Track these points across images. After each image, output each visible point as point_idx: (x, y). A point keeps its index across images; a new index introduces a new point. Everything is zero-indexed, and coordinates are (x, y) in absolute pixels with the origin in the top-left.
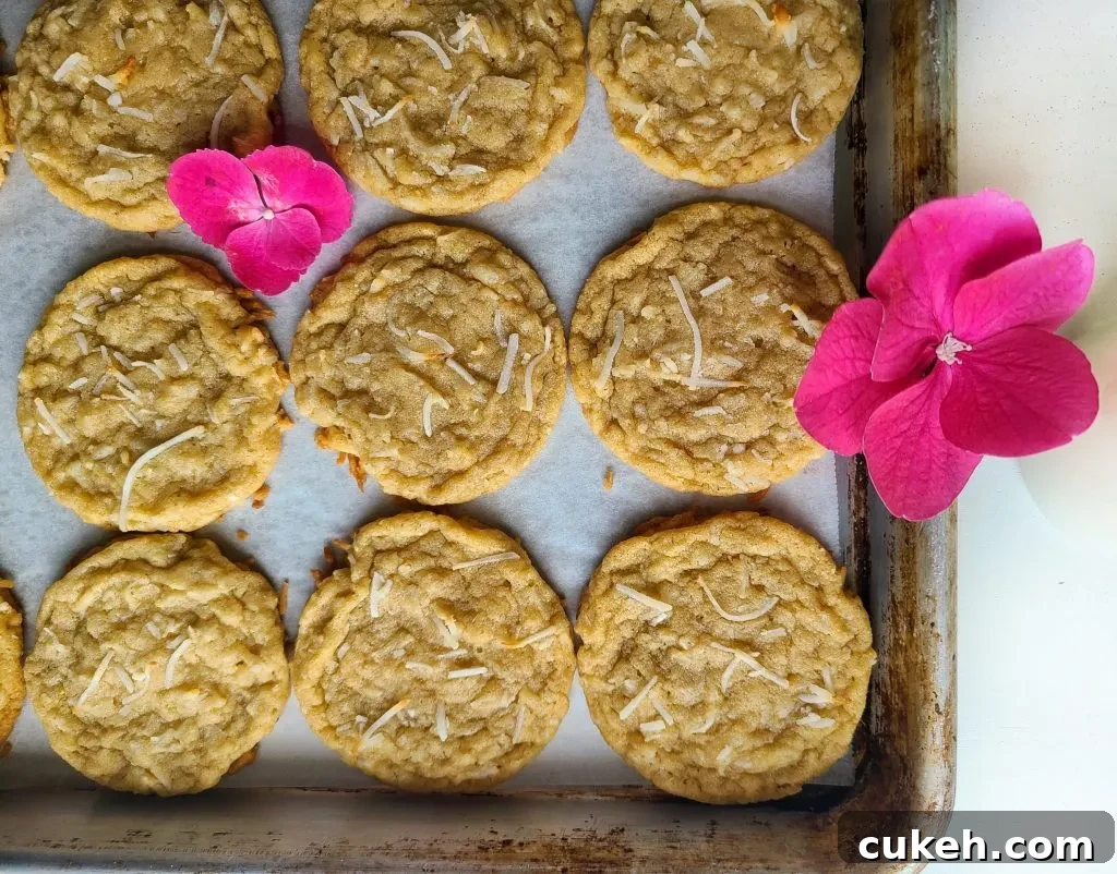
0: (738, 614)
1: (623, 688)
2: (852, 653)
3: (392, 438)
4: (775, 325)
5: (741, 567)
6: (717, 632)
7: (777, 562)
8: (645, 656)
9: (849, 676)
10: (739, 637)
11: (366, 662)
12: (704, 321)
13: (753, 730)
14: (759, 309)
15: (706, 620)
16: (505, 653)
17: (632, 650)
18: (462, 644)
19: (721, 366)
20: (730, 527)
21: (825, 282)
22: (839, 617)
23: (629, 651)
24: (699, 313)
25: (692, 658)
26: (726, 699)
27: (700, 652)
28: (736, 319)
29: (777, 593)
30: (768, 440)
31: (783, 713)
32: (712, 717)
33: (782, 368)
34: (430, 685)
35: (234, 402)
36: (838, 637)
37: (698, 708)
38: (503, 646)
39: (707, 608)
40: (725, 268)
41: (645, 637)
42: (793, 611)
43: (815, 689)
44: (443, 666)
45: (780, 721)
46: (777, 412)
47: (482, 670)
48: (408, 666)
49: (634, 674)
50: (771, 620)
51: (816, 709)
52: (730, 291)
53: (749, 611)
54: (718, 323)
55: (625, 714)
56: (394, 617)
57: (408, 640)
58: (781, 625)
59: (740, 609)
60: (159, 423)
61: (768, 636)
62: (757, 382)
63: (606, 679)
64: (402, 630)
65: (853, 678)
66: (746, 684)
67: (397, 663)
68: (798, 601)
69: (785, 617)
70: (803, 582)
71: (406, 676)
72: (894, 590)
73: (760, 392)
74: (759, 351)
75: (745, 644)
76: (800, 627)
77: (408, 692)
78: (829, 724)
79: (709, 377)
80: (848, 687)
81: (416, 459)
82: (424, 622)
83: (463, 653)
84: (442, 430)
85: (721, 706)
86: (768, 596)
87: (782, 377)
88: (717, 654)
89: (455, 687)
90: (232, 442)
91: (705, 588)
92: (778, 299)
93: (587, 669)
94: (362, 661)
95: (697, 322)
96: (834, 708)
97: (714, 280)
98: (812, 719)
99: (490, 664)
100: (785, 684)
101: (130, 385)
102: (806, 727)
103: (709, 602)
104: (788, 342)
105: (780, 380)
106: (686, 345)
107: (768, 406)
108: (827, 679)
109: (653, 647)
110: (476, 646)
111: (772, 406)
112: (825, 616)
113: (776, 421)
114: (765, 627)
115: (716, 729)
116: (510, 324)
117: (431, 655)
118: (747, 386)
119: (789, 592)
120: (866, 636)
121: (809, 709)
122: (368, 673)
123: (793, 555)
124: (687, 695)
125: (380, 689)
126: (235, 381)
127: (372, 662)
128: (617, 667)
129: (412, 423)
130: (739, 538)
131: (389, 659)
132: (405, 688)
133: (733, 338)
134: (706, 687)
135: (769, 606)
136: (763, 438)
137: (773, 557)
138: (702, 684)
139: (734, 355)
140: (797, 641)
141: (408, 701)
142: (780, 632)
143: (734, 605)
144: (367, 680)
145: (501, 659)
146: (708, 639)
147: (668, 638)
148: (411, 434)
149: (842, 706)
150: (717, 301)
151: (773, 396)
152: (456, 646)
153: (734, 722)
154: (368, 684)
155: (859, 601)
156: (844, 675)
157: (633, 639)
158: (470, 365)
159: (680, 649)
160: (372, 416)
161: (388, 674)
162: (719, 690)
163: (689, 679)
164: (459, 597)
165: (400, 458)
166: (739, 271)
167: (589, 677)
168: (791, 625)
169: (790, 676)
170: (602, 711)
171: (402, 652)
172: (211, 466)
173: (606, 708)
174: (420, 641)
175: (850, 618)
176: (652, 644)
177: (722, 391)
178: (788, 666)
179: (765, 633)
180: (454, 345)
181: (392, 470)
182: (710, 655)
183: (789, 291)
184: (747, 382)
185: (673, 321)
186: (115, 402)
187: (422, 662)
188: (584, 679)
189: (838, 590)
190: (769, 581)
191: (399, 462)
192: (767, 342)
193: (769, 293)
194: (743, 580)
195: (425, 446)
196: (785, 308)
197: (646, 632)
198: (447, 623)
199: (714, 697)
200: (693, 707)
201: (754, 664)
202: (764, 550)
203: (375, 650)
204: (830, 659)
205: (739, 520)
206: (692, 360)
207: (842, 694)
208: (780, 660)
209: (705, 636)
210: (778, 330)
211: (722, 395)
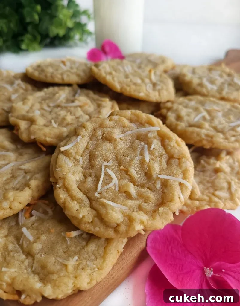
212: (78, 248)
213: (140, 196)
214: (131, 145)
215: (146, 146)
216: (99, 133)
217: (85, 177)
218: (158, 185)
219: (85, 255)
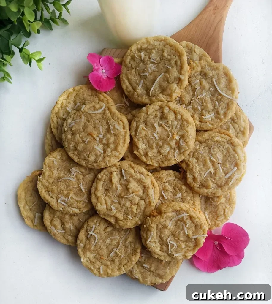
35: (207, 70)
60: (211, 89)
90: (217, 71)
101: (201, 95)
126: (202, 70)
172: (223, 78)
186: (205, 99)
212: (168, 264)
213: (187, 246)
214: (177, 224)
215: (184, 225)
216: (160, 226)
217: (161, 245)
218: (194, 240)
219: (171, 266)
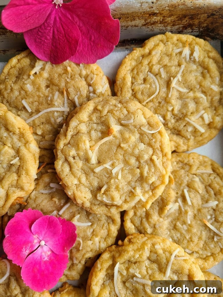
0: (156, 88)
1: (191, 132)
2: (167, 41)
3: (91, 240)
4: (39, 81)
5: (137, 88)
6: (164, 95)
7: (133, 74)
8: (177, 124)
9: (176, 42)
10: (165, 86)
11: (191, 241)
12: (40, 109)
13: (203, 78)
14: (34, 87)
15: (160, 100)
16: (176, 182)
17: (175, 130)
18: (176, 201)
19: (58, 100)
20: (121, 94)
21: (21, 64)
22: (153, 48)
23: (176, 131)
24: (38, 111)
25: (176, 105)
26: (191, 90)
27: (173, 102)
28: (39, 97)
29: (146, 72)
30: (86, 78)
31: (194, 67)
32: (200, 95)
33: (56, 76)
34: (196, 212)
36: (161, 47)
37: (196, 101)
38: (174, 184)
39: (155, 100)
40: (19, 104)
41: (170, 125)
42: (153, 65)
43: (183, 55)
44: (187, 208)
45: (198, 68)
46: (74, 75)
47: (186, 191)
48: (189, 222)
49: (185, 128)
50: (157, 74)
51: (191, 54)
52: (27, 100)
53: (155, 83)
54: (40, 103)
55: (202, 130)
56: (170, 231)
57: (179, 224)
58: (159, 70)
59: (154, 86)
61: (164, 75)
62: (63, 84)
63: (189, 140)
64: (175, 228)
65: (177, 40)
66: (184, 82)
67: (189, 228)
68: (149, 64)
69: (156, 68)
70: (141, 63)
71: (194, 223)
72: (140, 25)
73: (67, 83)
74: (51, 86)
75: (168, 84)
76: (159, 63)
77: (201, 220)
78: (197, 48)
79: (64, 104)
80: (181, 42)
81: (100, 230)
82: (170, 219)
83: (180, 200)
84: (89, 218)
85: (195, 92)
86: (148, 76)
87: (60, 75)
88: (174, 95)
89: (194, 201)
91: (147, 101)
92: (29, 80)
93: (185, 148)
94: (191, 243)
95: (42, 111)
96: (190, 47)
97: (24, 108)
98: (196, 55)
99: (182, 188)
100: (183, 67)
102: (199, 57)
103: (153, 99)
104: (46, 75)
105: (61, 76)
106: (51, 115)
107: (72, 79)
108: (178, 50)
109: (173, 121)
110: (176, 195)
111: (72, 78)
112: (153, 53)
113: (78, 76)
114: (160, 76)
115: (204, 92)
116: (46, 186)
117: (183, 214)
118: (65, 89)
119: (145, 68)
120: (160, 37)
121: (192, 57)
122: (196, 239)
123: (130, 68)
124: (192, 106)
125: (201, 232)
127: (191, 238)
128: (183, 135)
129: (85, 231)
130: (125, 90)
131: (188, 231)
132: (199, 222)
133: (47, 97)
134: (187, 98)
135: (152, 75)
136: (86, 80)
137: (132, 75)
138: (186, 100)
139: (53, 95)
140: (165, 63)
141: (204, 220)
142: (162, 70)
143: (152, 89)
144: (199, 239)
145: (179, 184)
146: (168, 99)
147: (169, 115)
148: (89, 232)
149: (189, 44)
150: (33, 105)
151: (68, 78)
152: (177, 204)
153: (201, 86)
154: (200, 238)
155: (146, 41)
156: (177, 44)
157: (171, 130)
158: (62, 205)
159: (173, 110)
160: (81, 248)
161: (195, 230)
162: (188, 93)
163: (185, 105)
164: (156, 206)
165: (99, 237)
166: (19, 98)
167: (188, 147)
168: (158, 66)
169: (179, 65)
170: (202, 140)
171: (184, 226)
173: (201, 138)
174: (178, 219)
175: (153, 44)
176: (172, 122)
177: (68, 98)
178: (175, 66)
179: (163, 76)
180: (54, 211)
181: (105, 240)
182: (174, 97)
183: (25, 77)
184: (63, 89)
185: (42, 121)
187: (187, 217)
188: (189, 149)
189: (142, 49)
190: (142, 76)
191: (101, 238)
192: (47, 83)
193: (26, 84)
194: (142, 87)
195: (95, 226)
196: (32, 77)
197: (167, 124)
198: (168, 209)
199: (191, 94)
200: (196, 103)
201: (176, 79)
202: (129, 80)
203: (185, 238)
204: (171, 50)
205: (118, 91)
206: (57, 111)
207: (184, 44)
208: (173, 69)
209: (167, 100)
210: (41, 79)
211: (70, 98)
